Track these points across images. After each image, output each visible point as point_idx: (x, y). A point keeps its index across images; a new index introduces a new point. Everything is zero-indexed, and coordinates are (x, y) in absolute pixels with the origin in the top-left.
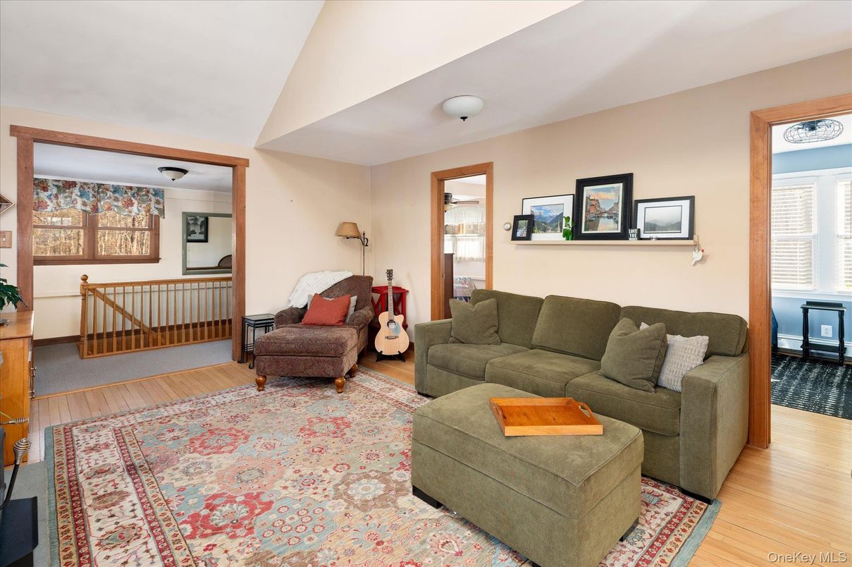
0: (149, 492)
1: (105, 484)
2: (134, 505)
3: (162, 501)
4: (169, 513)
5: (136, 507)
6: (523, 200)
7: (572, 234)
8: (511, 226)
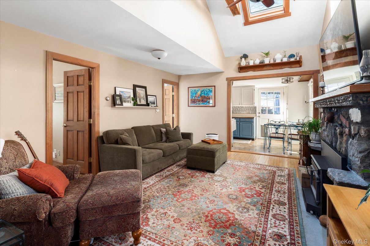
0: (265, 211)
1: (280, 227)
2: (272, 210)
3: (263, 205)
4: (264, 201)
5: (272, 209)
6: (115, 88)
7: (135, 104)
8: (110, 99)
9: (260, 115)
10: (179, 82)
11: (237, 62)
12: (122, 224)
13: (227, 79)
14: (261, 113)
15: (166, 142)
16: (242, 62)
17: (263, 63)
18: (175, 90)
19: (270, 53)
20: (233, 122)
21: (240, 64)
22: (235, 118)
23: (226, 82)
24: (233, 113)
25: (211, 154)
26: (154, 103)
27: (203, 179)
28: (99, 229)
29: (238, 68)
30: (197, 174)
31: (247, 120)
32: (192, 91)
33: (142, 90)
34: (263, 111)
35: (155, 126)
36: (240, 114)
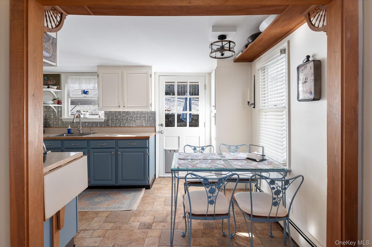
9: (162, 129)
14: (164, 125)
36: (123, 127)
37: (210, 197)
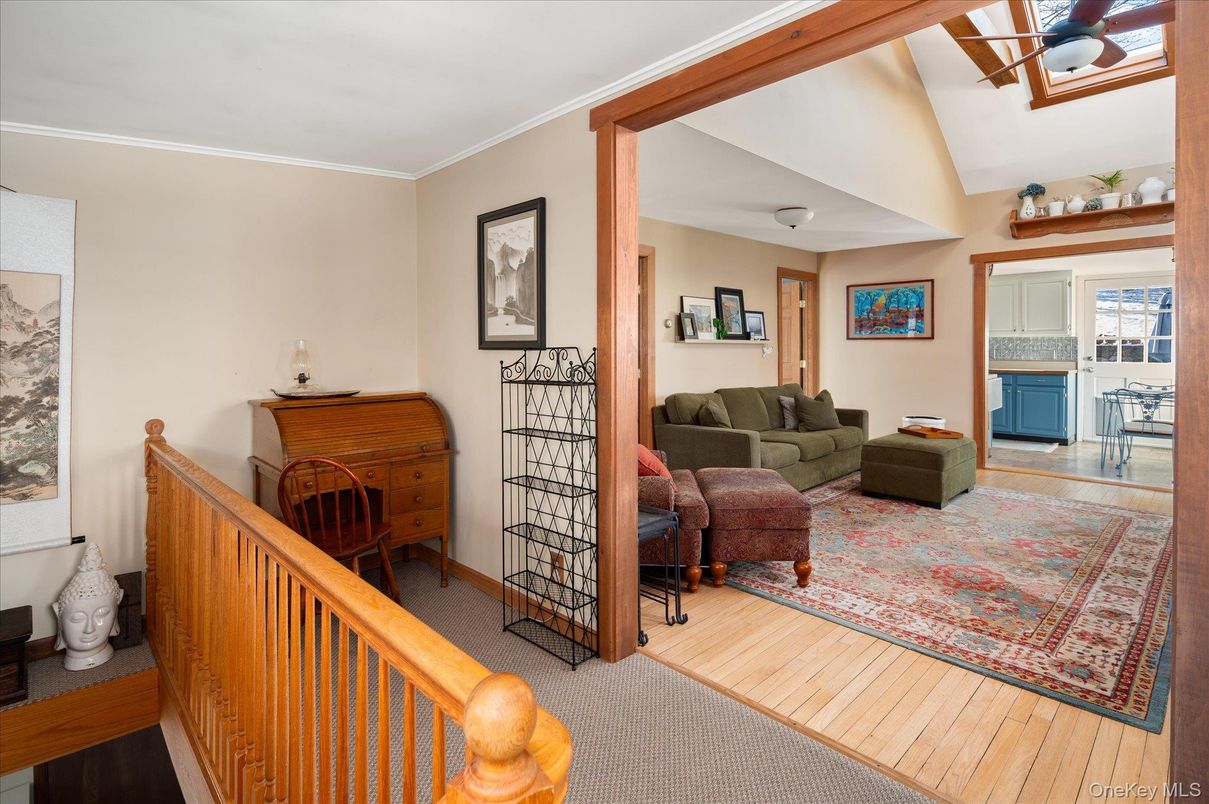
2: (1103, 580)
5: (1103, 578)
6: (682, 298)
7: (722, 334)
8: (672, 323)
9: (1090, 364)
10: (819, 269)
11: (1008, 209)
12: (779, 546)
13: (974, 259)
14: (1095, 358)
15: (796, 429)
16: (1025, 207)
17: (1096, 208)
18: (808, 293)
19: (1122, 176)
20: (993, 387)
21: (1016, 213)
22: (1000, 374)
23: (970, 269)
24: (991, 357)
25: (933, 462)
26: (758, 332)
27: (910, 516)
28: (743, 546)
29: (1011, 227)
30: (892, 507)
31: (1042, 380)
32: (859, 295)
33: (733, 300)
34: (1105, 352)
35: (764, 388)
36: (1016, 360)
37: (1146, 412)
